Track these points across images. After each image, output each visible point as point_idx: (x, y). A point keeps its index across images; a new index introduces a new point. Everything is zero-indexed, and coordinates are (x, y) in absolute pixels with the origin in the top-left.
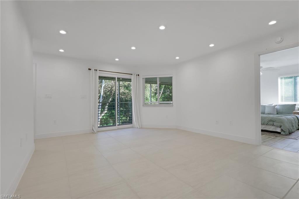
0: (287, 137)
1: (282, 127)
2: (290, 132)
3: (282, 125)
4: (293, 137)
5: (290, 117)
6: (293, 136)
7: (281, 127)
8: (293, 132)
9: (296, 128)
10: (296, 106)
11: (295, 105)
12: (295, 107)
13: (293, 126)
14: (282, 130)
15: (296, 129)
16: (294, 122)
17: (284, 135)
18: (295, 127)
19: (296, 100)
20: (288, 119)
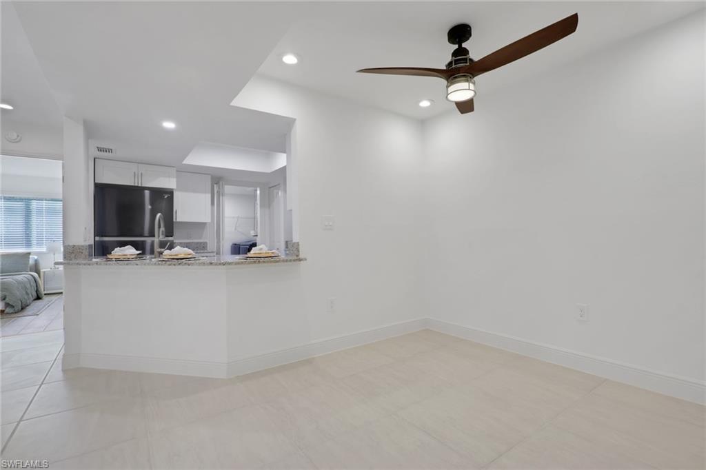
0: (17, 315)
1: (7, 299)
2: (23, 305)
3: (7, 294)
4: (30, 313)
5: (21, 277)
6: (29, 310)
7: (4, 299)
8: (27, 306)
9: (32, 296)
10: (31, 256)
11: (29, 254)
12: (29, 258)
13: (27, 294)
14: (7, 305)
15: (32, 299)
16: (28, 286)
17: (12, 313)
18: (30, 295)
19: (28, 243)
20: (19, 282)
